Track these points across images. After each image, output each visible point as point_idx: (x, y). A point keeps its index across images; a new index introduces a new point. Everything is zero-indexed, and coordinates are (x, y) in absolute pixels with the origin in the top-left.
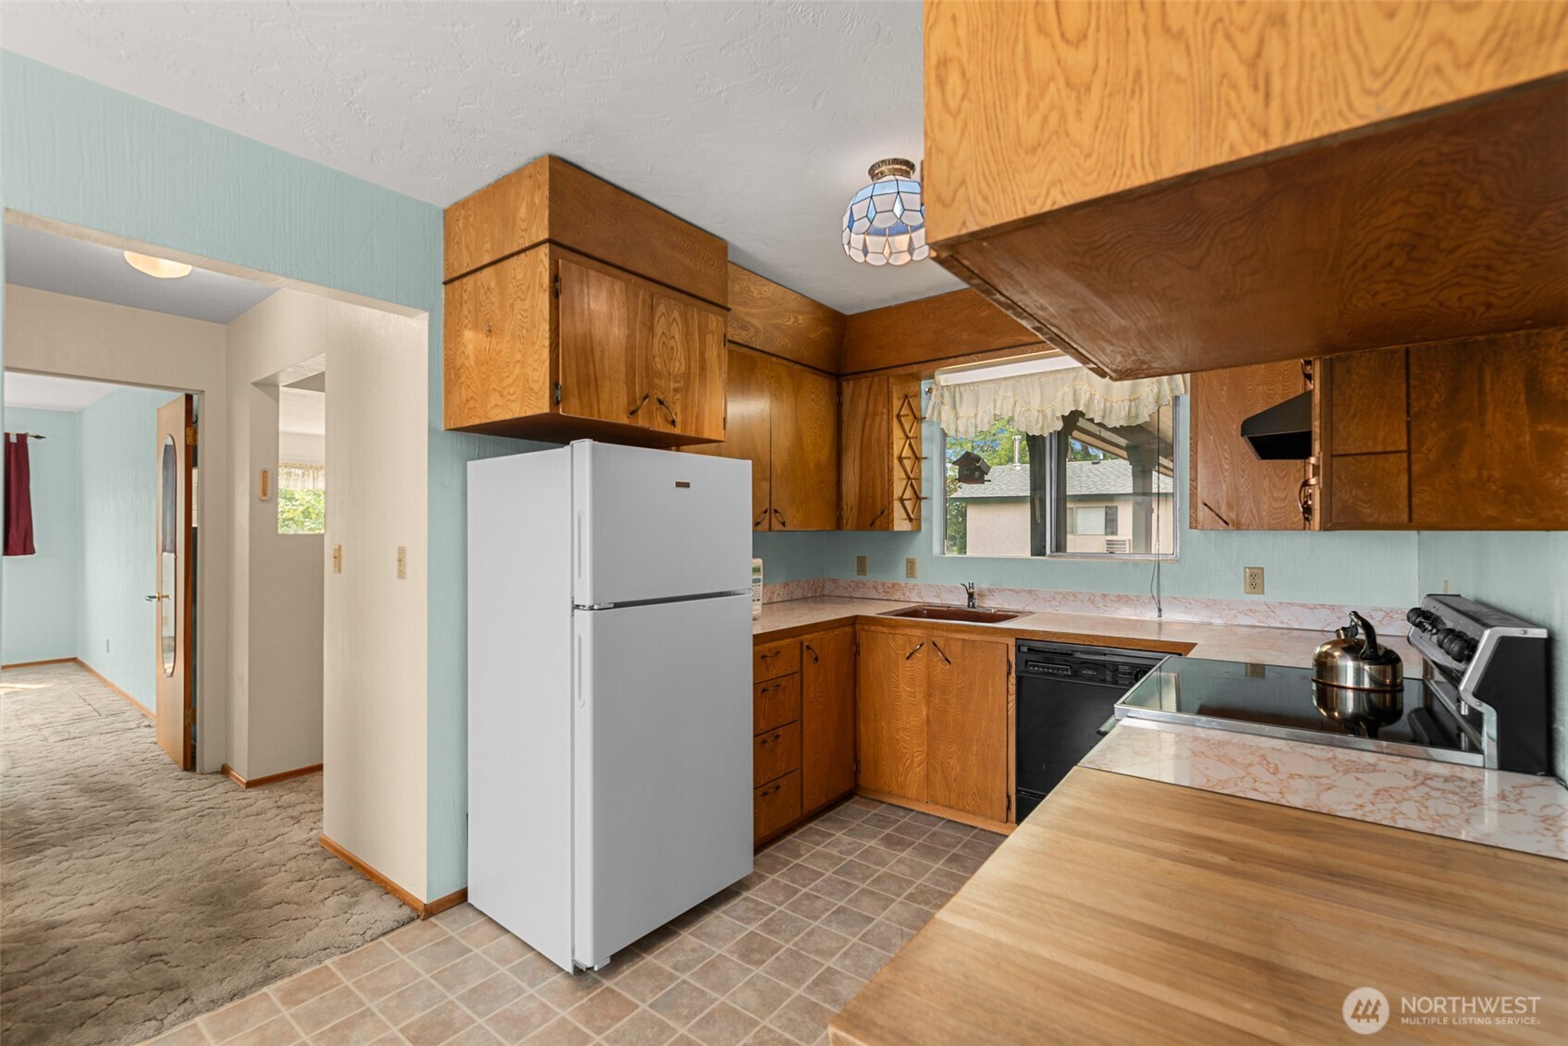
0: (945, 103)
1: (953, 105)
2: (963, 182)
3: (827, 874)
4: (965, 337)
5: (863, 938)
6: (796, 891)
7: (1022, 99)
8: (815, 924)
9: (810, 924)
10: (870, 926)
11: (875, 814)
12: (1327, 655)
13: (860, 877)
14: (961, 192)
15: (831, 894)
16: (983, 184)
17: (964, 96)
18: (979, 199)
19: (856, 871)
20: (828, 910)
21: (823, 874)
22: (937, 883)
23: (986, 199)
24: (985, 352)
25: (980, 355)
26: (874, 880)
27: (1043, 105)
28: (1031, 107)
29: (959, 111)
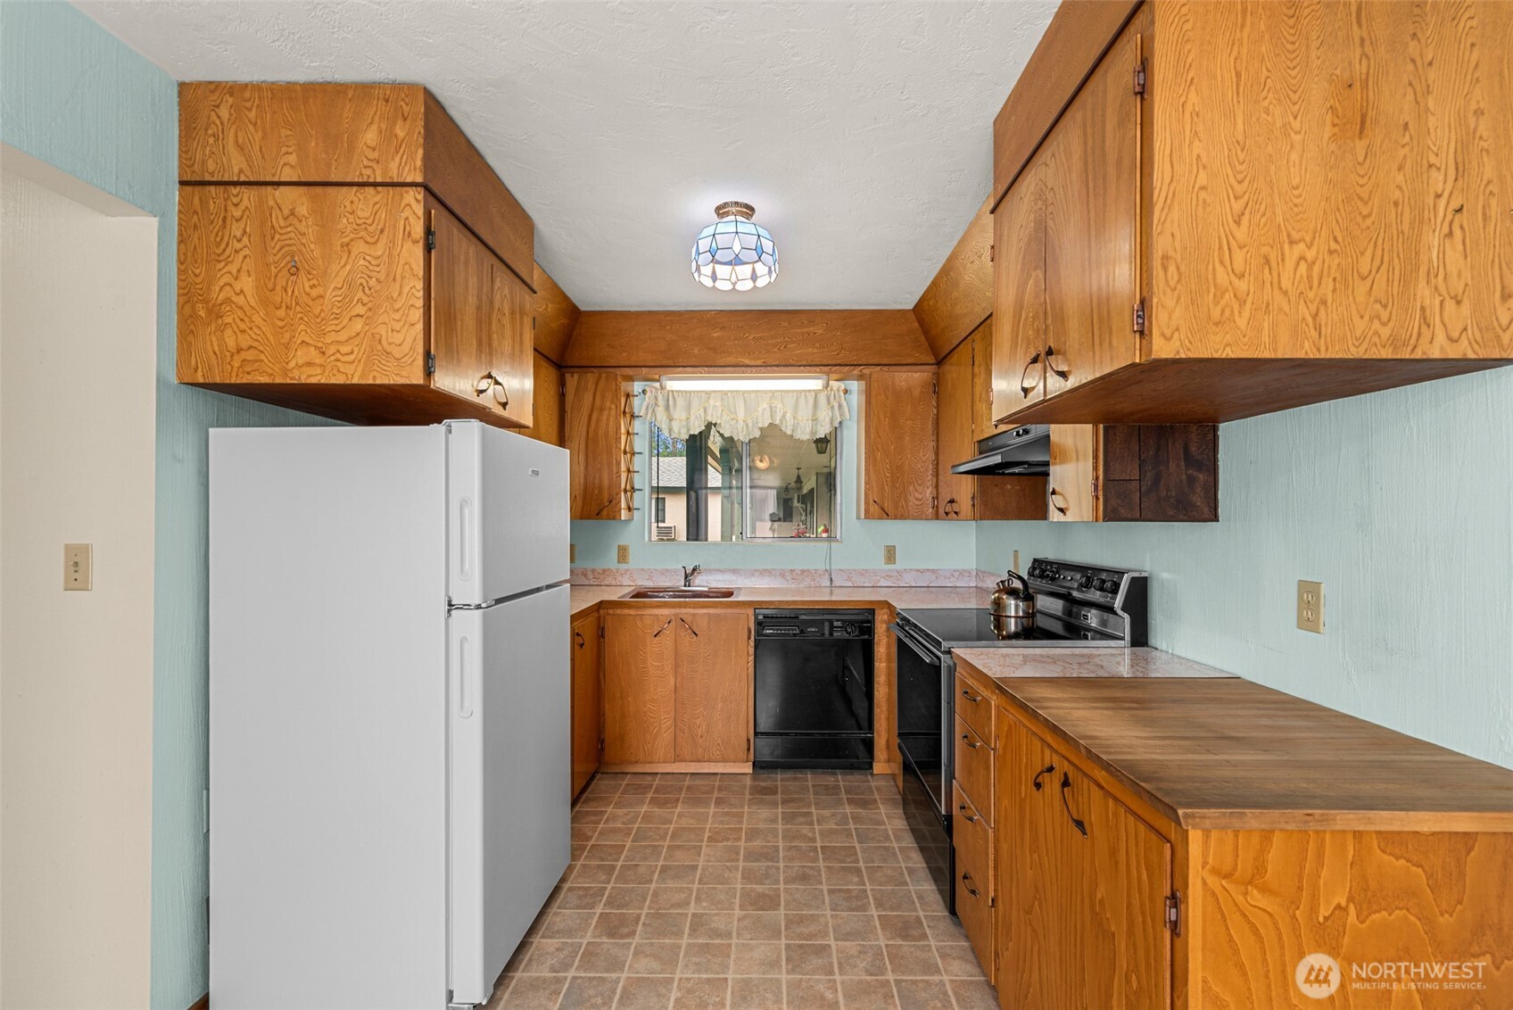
0: (1167, 282)
1: (1172, 283)
2: (1177, 329)
3: (628, 844)
4: (696, 352)
5: (700, 881)
6: (613, 868)
7: (1211, 295)
8: (653, 886)
9: (649, 889)
10: (699, 872)
11: (627, 785)
12: (999, 598)
13: (658, 837)
14: (1176, 335)
15: (645, 859)
16: (1189, 334)
17: (1178, 281)
18: (1187, 342)
19: (652, 833)
20: (654, 872)
21: (625, 846)
22: (722, 823)
23: (1190, 342)
24: (711, 367)
25: (706, 369)
26: (672, 836)
27: (1223, 302)
28: (1216, 303)
29: (1175, 288)
